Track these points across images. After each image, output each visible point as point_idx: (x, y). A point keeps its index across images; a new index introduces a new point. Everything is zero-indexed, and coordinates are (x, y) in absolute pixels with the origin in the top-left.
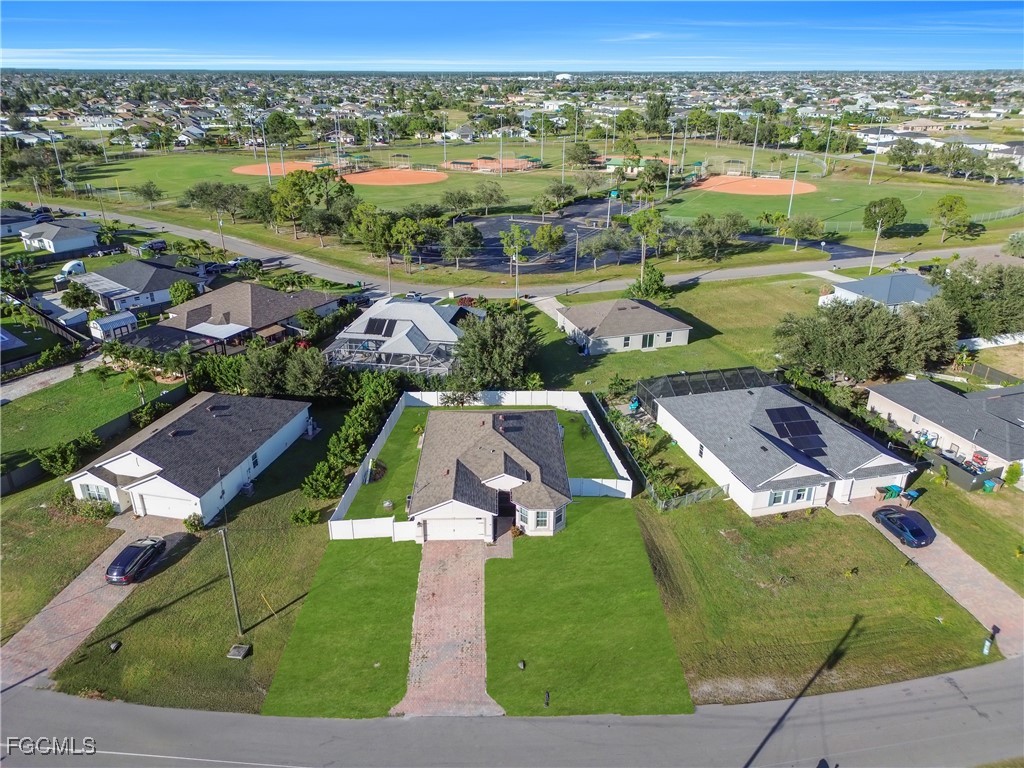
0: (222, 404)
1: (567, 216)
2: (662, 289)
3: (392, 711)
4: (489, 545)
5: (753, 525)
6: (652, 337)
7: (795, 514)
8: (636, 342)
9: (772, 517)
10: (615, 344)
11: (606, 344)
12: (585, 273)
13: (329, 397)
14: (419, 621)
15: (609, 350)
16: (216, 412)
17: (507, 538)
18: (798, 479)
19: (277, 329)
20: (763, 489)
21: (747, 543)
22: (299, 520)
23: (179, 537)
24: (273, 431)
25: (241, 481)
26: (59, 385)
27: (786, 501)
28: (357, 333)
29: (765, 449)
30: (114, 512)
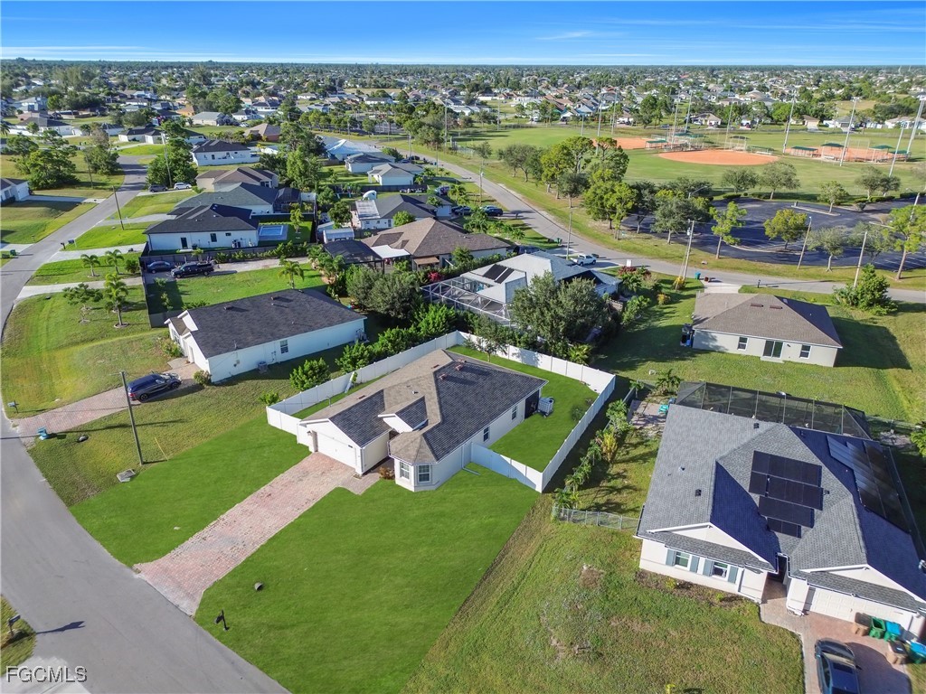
0: (287, 297)
1: (868, 211)
2: (883, 302)
3: (136, 566)
4: (357, 476)
5: (630, 577)
6: (779, 345)
7: (702, 590)
8: (756, 347)
9: (666, 578)
10: (726, 342)
11: (714, 339)
12: (813, 270)
13: (396, 318)
14: (236, 510)
15: (717, 347)
16: (277, 302)
17: (375, 478)
18: (715, 546)
19: (433, 260)
20: (654, 537)
21: (596, 591)
22: (264, 400)
23: (190, 384)
24: (311, 329)
25: (263, 359)
26: (272, 269)
27: (694, 569)
28: (477, 275)
29: (699, 493)
30: (179, 354)
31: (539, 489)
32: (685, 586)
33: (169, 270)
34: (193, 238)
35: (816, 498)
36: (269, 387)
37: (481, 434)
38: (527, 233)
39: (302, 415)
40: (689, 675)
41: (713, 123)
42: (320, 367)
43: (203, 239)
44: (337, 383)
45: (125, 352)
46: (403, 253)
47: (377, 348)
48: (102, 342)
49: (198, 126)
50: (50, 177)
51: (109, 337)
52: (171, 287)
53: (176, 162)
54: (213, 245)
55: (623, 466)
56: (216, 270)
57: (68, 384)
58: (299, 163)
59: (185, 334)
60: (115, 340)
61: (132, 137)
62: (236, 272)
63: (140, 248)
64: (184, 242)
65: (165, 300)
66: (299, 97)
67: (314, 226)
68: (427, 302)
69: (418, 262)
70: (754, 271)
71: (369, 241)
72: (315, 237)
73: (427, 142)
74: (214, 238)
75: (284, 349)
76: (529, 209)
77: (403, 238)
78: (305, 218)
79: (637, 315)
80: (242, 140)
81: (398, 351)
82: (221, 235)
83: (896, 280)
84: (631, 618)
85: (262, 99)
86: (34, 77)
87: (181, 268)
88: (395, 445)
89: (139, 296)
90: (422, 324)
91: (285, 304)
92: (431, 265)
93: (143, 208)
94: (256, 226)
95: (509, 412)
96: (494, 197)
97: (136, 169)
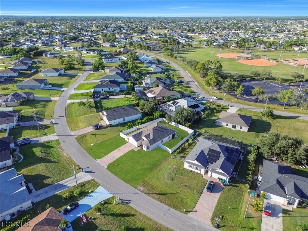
2: (272, 115)
3: (97, 160)
4: (136, 147)
6: (235, 126)
8: (230, 126)
10: (224, 124)
13: (149, 114)
16: (123, 109)
17: (139, 148)
18: (196, 164)
19: (161, 98)
20: (186, 162)
21: (175, 171)
22: (119, 131)
23: (105, 126)
24: (130, 116)
25: (119, 122)
26: (122, 98)
27: (193, 168)
28: (170, 103)
29: (196, 155)
30: (102, 120)
31: (171, 153)
32: (192, 171)
33: (99, 97)
34: (105, 89)
35: (218, 158)
36: (120, 128)
37: (161, 141)
38: (189, 89)
39: (127, 135)
40: (186, 184)
41: (263, 47)
42: (131, 125)
43: (106, 89)
44: (134, 128)
45: (91, 118)
46: (153, 96)
47: (144, 121)
48: (86, 115)
49: (104, 47)
50: (68, 67)
51: (87, 114)
52: (100, 102)
53: (99, 64)
54: (109, 91)
55: (189, 150)
56: (110, 98)
57: (81, 125)
58: (131, 65)
59: (104, 115)
60: (89, 115)
61: (87, 52)
62: (114, 98)
63: (92, 90)
64: (102, 90)
65: (99, 106)
66: (134, 34)
67: (134, 86)
68: (156, 110)
69: (157, 98)
70: (245, 104)
71: (146, 92)
72: (133, 89)
73: (169, 55)
74: (109, 89)
75: (124, 120)
76: (192, 81)
77: (154, 92)
78: (132, 83)
79: (207, 115)
80: (116, 53)
81: (148, 122)
82: (111, 88)
83: (283, 109)
84: (179, 175)
85: (122, 36)
86: (57, 25)
87: (102, 97)
88: (143, 142)
89: (93, 104)
90: (155, 116)
91: (125, 110)
92: (160, 99)
93: (91, 77)
94: (119, 86)
95: (168, 137)
96: (183, 76)
97: (89, 64)
